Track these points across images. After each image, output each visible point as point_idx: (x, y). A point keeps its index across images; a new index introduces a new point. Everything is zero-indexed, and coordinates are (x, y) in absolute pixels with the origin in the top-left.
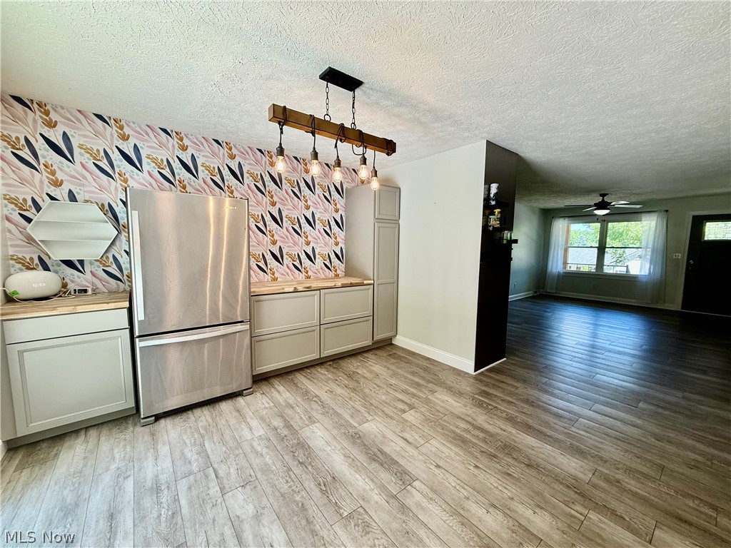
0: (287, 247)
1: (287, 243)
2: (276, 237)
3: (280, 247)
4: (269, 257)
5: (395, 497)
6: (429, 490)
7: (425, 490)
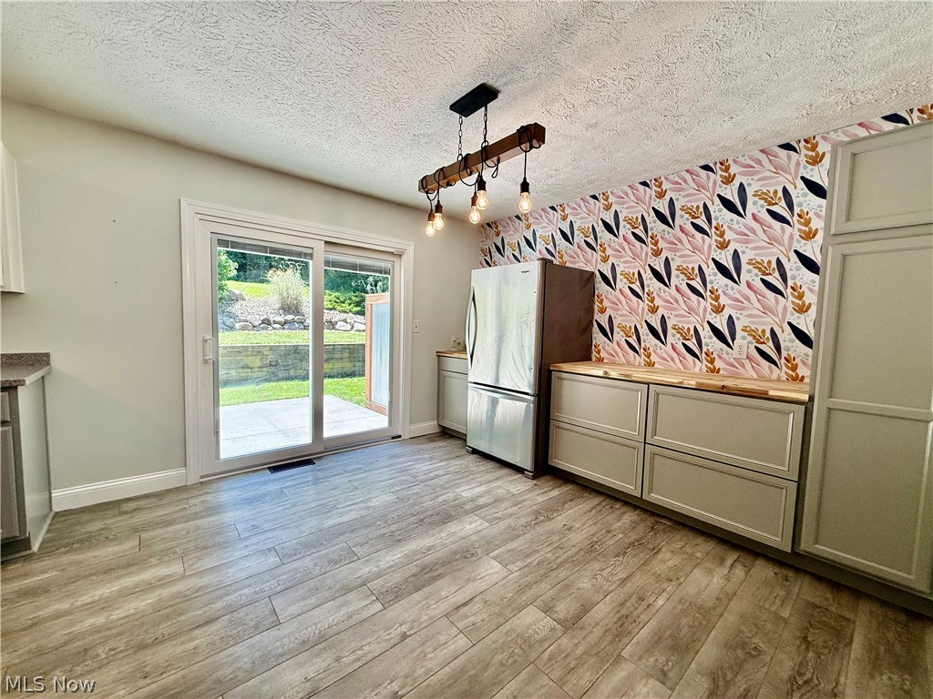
0: (676, 316)
1: (675, 309)
2: (658, 302)
3: (663, 316)
4: (644, 331)
5: (364, 584)
6: (364, 617)
7: (365, 614)
